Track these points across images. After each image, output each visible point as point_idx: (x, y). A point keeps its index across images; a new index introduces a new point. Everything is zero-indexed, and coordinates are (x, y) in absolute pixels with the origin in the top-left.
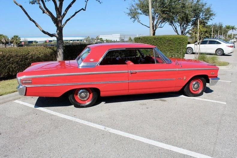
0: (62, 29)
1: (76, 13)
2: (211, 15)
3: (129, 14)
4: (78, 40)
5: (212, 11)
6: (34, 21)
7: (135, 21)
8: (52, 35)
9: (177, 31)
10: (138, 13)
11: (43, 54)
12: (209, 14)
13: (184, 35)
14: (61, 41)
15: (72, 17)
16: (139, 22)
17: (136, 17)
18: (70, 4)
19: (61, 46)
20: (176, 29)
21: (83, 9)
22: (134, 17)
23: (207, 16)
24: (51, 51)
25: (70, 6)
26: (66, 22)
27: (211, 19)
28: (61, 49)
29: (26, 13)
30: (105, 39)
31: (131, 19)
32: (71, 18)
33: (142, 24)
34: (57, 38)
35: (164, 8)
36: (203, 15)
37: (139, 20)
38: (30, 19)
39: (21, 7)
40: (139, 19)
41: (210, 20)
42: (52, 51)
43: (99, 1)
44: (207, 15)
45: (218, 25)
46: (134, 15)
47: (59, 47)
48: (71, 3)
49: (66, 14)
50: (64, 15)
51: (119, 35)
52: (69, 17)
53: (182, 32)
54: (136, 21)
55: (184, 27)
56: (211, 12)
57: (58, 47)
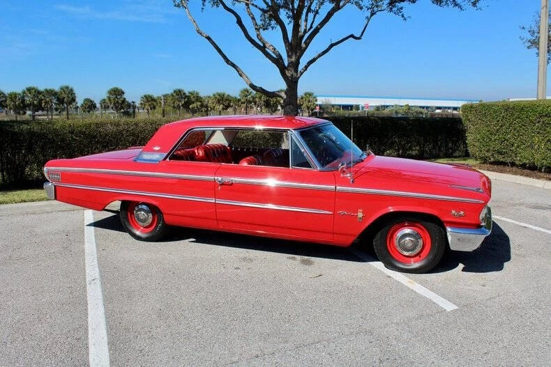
6: (234, 66)
15: (320, 56)
21: (352, 36)
29: (220, 51)
32: (317, 58)
38: (227, 61)
39: (209, 38)
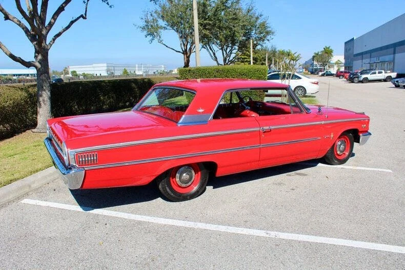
0: (47, 53)
1: (72, 22)
2: (268, 33)
3: (143, 28)
4: (28, 75)
5: (270, 27)
7: (154, 41)
8: (28, 65)
9: (216, 58)
10: (161, 28)
11: (11, 102)
12: (265, 32)
13: (227, 64)
14: (46, 75)
15: (64, 30)
16: (160, 42)
17: (155, 34)
18: (62, 5)
19: (46, 86)
20: (214, 54)
21: (82, 16)
22: (151, 34)
23: (262, 35)
24: (24, 94)
25: (61, 9)
26: (54, 40)
27: (268, 40)
28: (47, 91)
30: (81, 73)
31: (146, 37)
32: (63, 32)
33: (167, 46)
34: (38, 70)
35: (205, 19)
36: (256, 33)
37: (162, 39)
40: (160, 37)
41: (266, 41)
42: (26, 95)
43: (108, 3)
44: (262, 33)
45: (270, 49)
46: (151, 30)
47: (43, 87)
48: (63, 3)
49: (54, 24)
50: (51, 25)
51: (105, 65)
52: (60, 30)
53: (225, 60)
54: (156, 40)
55: (228, 51)
56: (269, 29)
57: (41, 88)
